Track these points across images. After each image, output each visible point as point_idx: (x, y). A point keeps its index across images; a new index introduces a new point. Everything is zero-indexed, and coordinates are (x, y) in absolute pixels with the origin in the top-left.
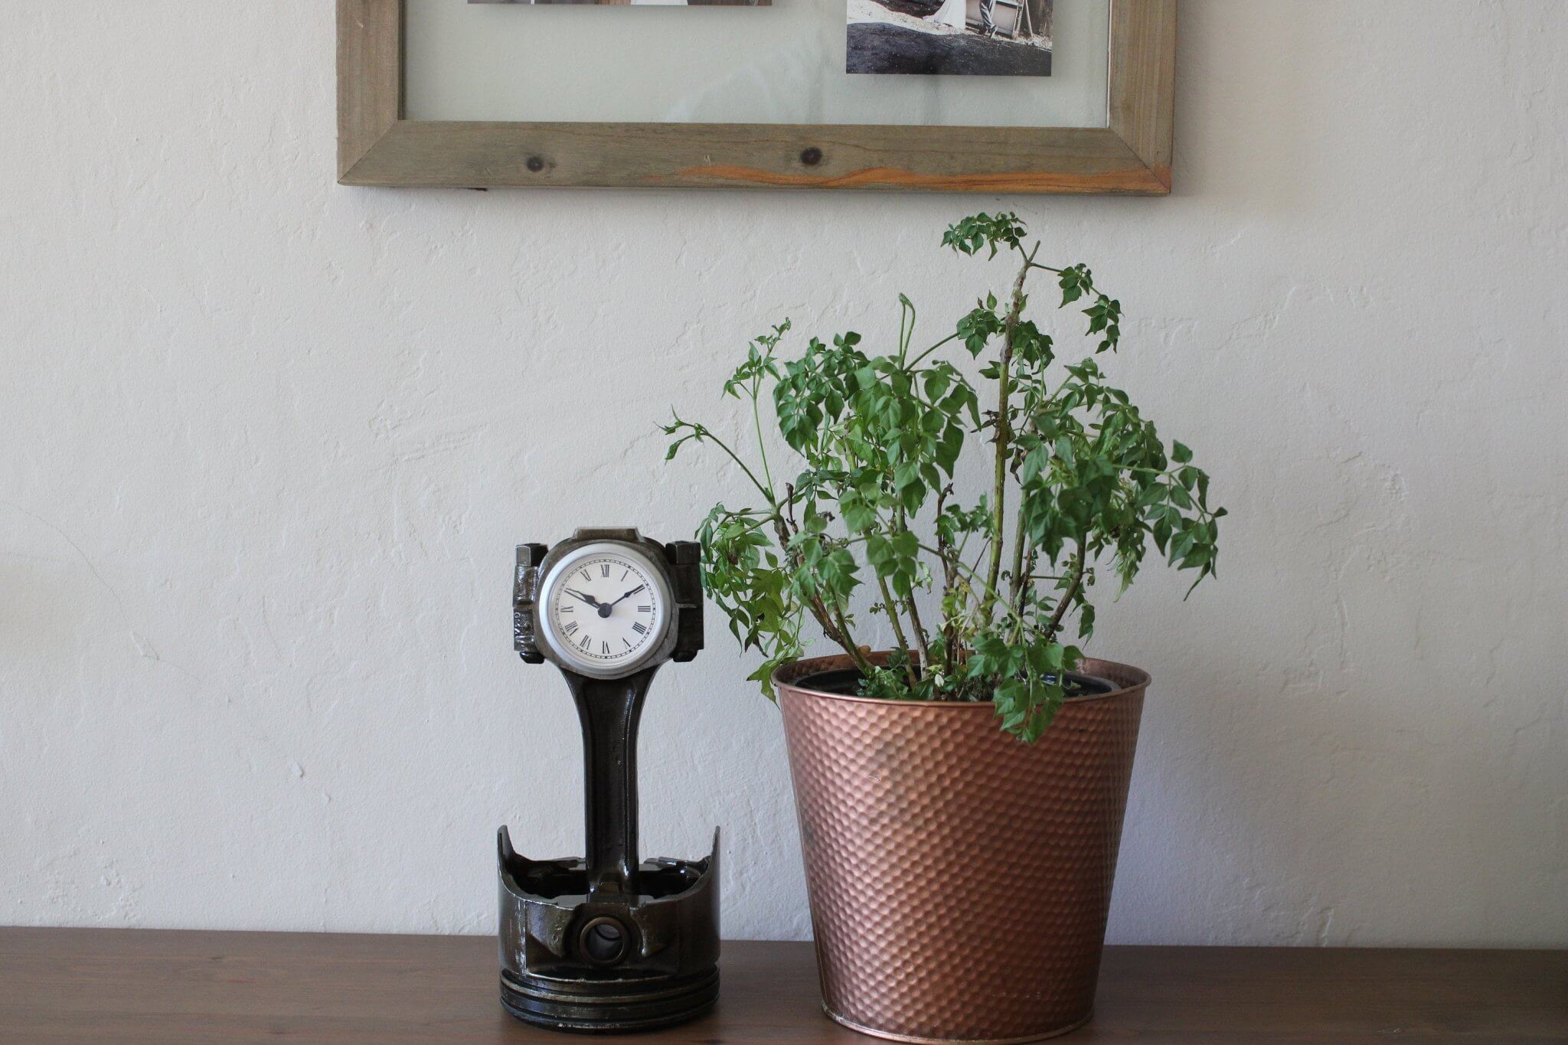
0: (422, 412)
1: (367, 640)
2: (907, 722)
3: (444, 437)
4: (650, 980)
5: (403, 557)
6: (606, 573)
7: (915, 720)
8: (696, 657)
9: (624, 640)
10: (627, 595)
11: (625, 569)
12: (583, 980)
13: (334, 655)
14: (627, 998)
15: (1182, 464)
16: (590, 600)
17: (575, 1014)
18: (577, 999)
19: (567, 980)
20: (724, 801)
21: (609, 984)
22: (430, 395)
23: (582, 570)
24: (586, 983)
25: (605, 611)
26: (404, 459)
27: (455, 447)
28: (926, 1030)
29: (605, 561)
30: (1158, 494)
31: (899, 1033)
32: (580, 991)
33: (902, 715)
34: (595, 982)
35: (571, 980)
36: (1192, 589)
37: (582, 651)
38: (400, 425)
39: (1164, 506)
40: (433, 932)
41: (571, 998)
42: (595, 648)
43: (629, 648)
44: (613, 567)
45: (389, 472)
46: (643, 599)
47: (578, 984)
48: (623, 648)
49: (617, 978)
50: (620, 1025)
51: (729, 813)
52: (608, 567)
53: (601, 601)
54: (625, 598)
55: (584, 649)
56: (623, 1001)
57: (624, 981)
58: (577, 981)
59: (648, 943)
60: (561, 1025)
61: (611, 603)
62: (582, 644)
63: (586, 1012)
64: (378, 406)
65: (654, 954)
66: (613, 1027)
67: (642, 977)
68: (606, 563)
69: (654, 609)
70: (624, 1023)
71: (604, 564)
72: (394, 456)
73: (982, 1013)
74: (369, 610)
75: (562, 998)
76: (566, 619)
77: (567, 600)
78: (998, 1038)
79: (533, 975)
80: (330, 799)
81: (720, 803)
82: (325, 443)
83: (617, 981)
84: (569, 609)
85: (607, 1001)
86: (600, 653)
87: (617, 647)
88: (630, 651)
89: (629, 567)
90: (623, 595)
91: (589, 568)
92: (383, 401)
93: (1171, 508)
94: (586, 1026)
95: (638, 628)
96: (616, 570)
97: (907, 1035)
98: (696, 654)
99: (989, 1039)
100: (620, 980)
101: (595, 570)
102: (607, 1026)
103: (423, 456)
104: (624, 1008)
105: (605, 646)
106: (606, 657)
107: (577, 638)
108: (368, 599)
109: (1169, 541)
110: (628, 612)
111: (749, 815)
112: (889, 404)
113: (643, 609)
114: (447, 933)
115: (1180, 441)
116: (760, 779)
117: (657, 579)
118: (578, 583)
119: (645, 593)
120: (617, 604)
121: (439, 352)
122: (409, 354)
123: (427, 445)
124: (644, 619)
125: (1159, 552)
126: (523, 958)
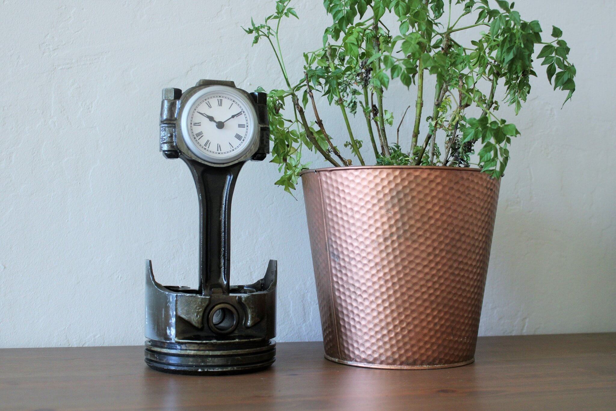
0: (71, 42)
1: (32, 173)
2: (412, 178)
3: (84, 57)
4: (253, 341)
5: (56, 125)
6: (220, 104)
7: (416, 177)
8: (266, 158)
9: (230, 143)
10: (233, 117)
11: (232, 102)
12: (215, 341)
13: (11, 181)
14: (240, 351)
15: (556, 38)
16: (211, 119)
17: (209, 363)
18: (211, 353)
19: (204, 342)
20: (236, 267)
21: (231, 342)
22: (77, 33)
23: (206, 101)
24: (217, 342)
25: (220, 125)
26: (59, 68)
27: (90, 64)
28: (411, 361)
29: (220, 97)
30: (549, 51)
31: (394, 364)
32: (211, 348)
33: (408, 175)
34: (223, 342)
35: (207, 341)
36: (565, 102)
37: (205, 149)
38: (58, 48)
39: (554, 57)
40: (66, 346)
41: (207, 353)
42: (213, 148)
43: (232, 149)
44: (225, 101)
45: (50, 76)
46: (241, 120)
47: (212, 344)
48: (229, 148)
49: (235, 339)
50: (237, 368)
51: (239, 274)
52: (221, 100)
53: (217, 120)
54: (232, 119)
55: (207, 148)
56: (239, 353)
57: (240, 341)
58: (211, 341)
59: (252, 318)
60: (200, 370)
61: (223, 121)
62: (206, 145)
63: (217, 361)
64: (45, 37)
65: (254, 325)
66: (232, 369)
67: (249, 339)
68: (221, 98)
69: (247, 126)
70: (239, 367)
71: (219, 98)
72: (53, 66)
73: (441, 349)
74: (35, 154)
75: (201, 353)
76: (197, 130)
77: (198, 118)
78: (447, 364)
79: (180, 341)
80: (5, 268)
81: (234, 268)
82: (11, 56)
83: (235, 341)
84: (198, 124)
85: (229, 353)
86: (216, 150)
87: (225, 148)
88: (233, 150)
89: (234, 101)
90: (231, 117)
91: (210, 100)
92: (48, 34)
93: (557, 58)
94: (216, 370)
95: (238, 137)
96: (226, 103)
97: (399, 365)
98: (265, 157)
99: (443, 364)
100: (237, 340)
101: (214, 102)
102: (229, 369)
103: (71, 68)
104: (239, 357)
105: (219, 147)
106: (219, 153)
107: (203, 141)
108: (34, 149)
109: (554, 76)
110: (233, 127)
111: (250, 275)
112: (399, 4)
113: (240, 126)
114: (75, 346)
115: (556, 26)
116: (256, 255)
117: (251, 108)
118: (204, 108)
119: (242, 116)
120: (227, 121)
121: (83, 9)
122: (65, 8)
123: (74, 61)
124: (242, 132)
125: (549, 82)
126: (172, 332)
